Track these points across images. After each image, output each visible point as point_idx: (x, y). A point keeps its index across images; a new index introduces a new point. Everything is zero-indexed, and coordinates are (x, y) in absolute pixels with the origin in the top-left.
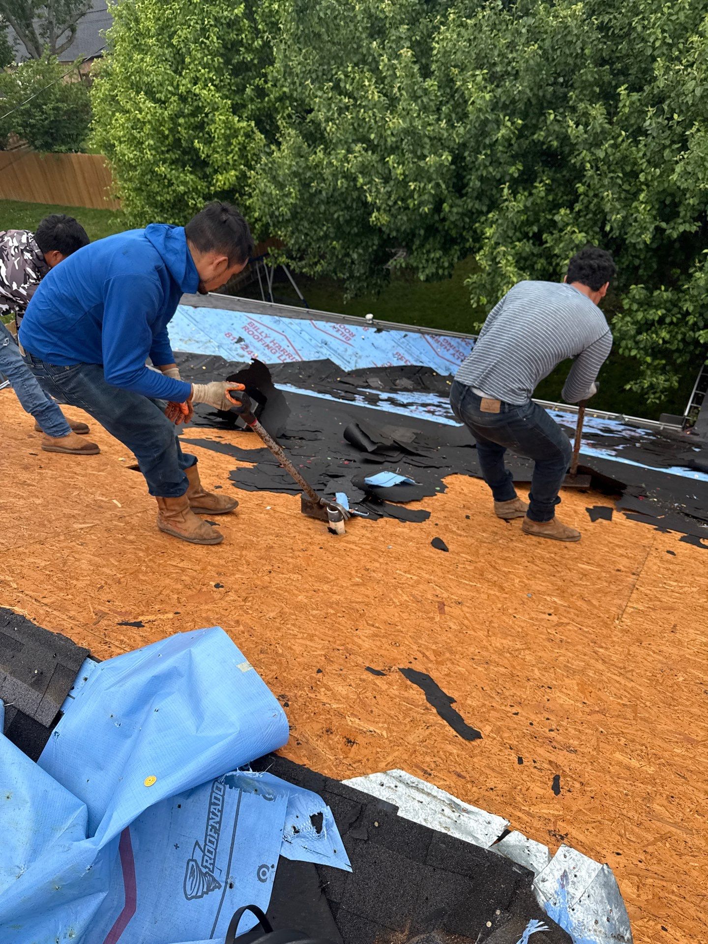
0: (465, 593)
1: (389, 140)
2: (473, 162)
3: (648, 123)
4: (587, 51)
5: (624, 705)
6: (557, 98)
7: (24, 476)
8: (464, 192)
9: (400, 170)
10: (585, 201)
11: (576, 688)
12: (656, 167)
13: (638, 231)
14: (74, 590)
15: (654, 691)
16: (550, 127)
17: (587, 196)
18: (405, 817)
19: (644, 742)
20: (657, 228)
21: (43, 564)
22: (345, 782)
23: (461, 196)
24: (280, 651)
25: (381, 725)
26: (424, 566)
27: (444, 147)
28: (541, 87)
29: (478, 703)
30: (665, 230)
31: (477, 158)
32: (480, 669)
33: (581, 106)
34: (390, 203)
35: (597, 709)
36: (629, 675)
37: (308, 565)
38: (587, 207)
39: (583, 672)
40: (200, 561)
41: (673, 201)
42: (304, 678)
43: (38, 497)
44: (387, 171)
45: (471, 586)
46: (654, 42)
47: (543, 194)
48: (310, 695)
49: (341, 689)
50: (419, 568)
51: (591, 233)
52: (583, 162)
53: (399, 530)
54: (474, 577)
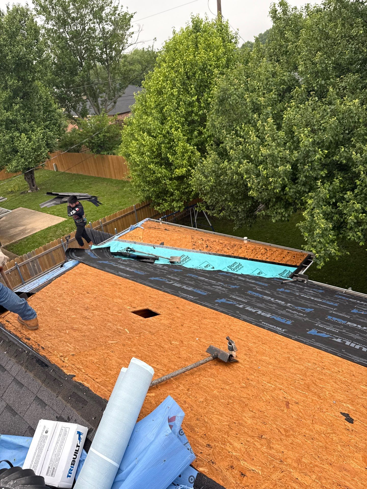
0: (300, 397)
1: (260, 158)
2: (302, 169)
4: (361, 120)
6: (345, 139)
7: (86, 314)
8: (296, 181)
9: (265, 172)
10: (360, 189)
11: (361, 459)
14: (109, 376)
16: (342, 154)
17: (361, 186)
21: (96, 361)
23: (295, 183)
24: (206, 420)
25: (258, 467)
26: (277, 380)
27: (288, 162)
28: (337, 135)
29: (308, 461)
31: (304, 167)
32: (309, 442)
33: (358, 145)
34: (259, 187)
37: (218, 374)
38: (362, 191)
40: (165, 365)
42: (219, 436)
43: (92, 325)
44: (258, 172)
45: (303, 394)
47: (338, 184)
48: (222, 446)
49: (237, 445)
50: (275, 381)
51: (364, 204)
52: (359, 171)
53: (264, 357)
54: (304, 389)
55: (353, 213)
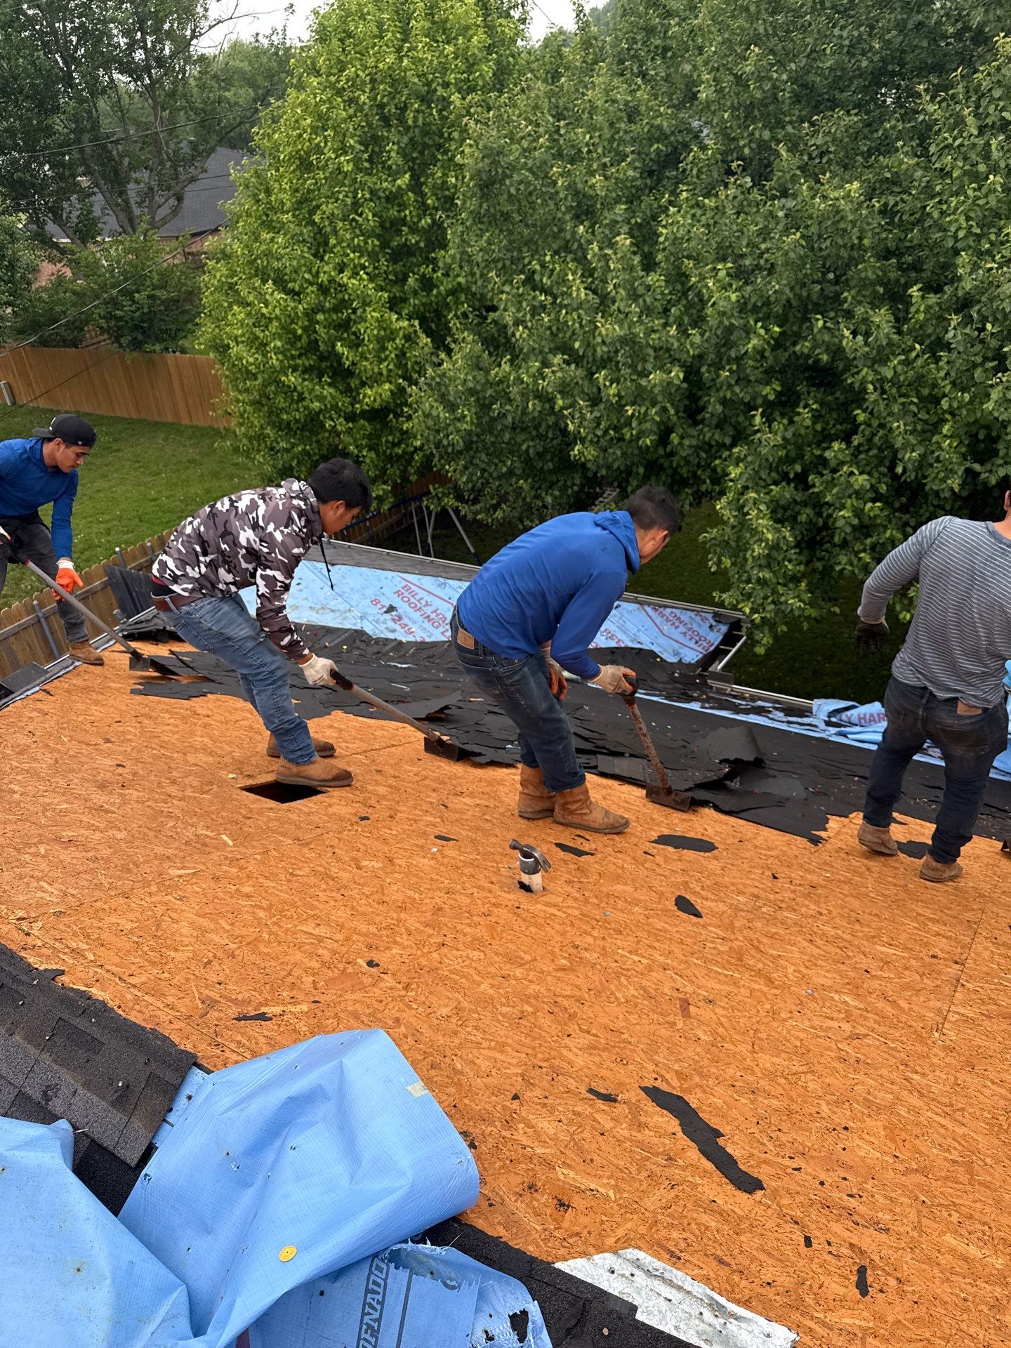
0: (718, 986)
1: (599, 349)
2: (713, 380)
3: (951, 334)
4: (866, 242)
5: (954, 1162)
6: (826, 298)
7: (99, 798)
8: (699, 417)
9: (613, 390)
10: (867, 433)
11: (883, 1133)
12: (963, 390)
13: (942, 475)
14: (171, 965)
15: (997, 1142)
16: (818, 336)
17: (869, 426)
18: (647, 1322)
19: (986, 1219)
20: (968, 471)
21: (129, 926)
22: (559, 1265)
23: (696, 423)
24: (459, 1067)
25: (605, 1181)
26: (656, 944)
27: (674, 360)
28: (804, 285)
30: (979, 474)
31: (718, 376)
32: (743, 1101)
33: (860, 311)
34: (599, 433)
35: (915, 1167)
36: (958, 1115)
37: (493, 938)
38: (870, 440)
39: (891, 1108)
40: (342, 926)
41: (988, 436)
42: (495, 1107)
43: (119, 829)
44: (595, 390)
45: (726, 976)
46: (957, 230)
47: (808, 422)
48: (503, 1133)
49: (548, 1126)
50: (650, 946)
51: (876, 475)
52: (863, 382)
53: (619, 887)
54: (730, 963)
55: (849, 501)
